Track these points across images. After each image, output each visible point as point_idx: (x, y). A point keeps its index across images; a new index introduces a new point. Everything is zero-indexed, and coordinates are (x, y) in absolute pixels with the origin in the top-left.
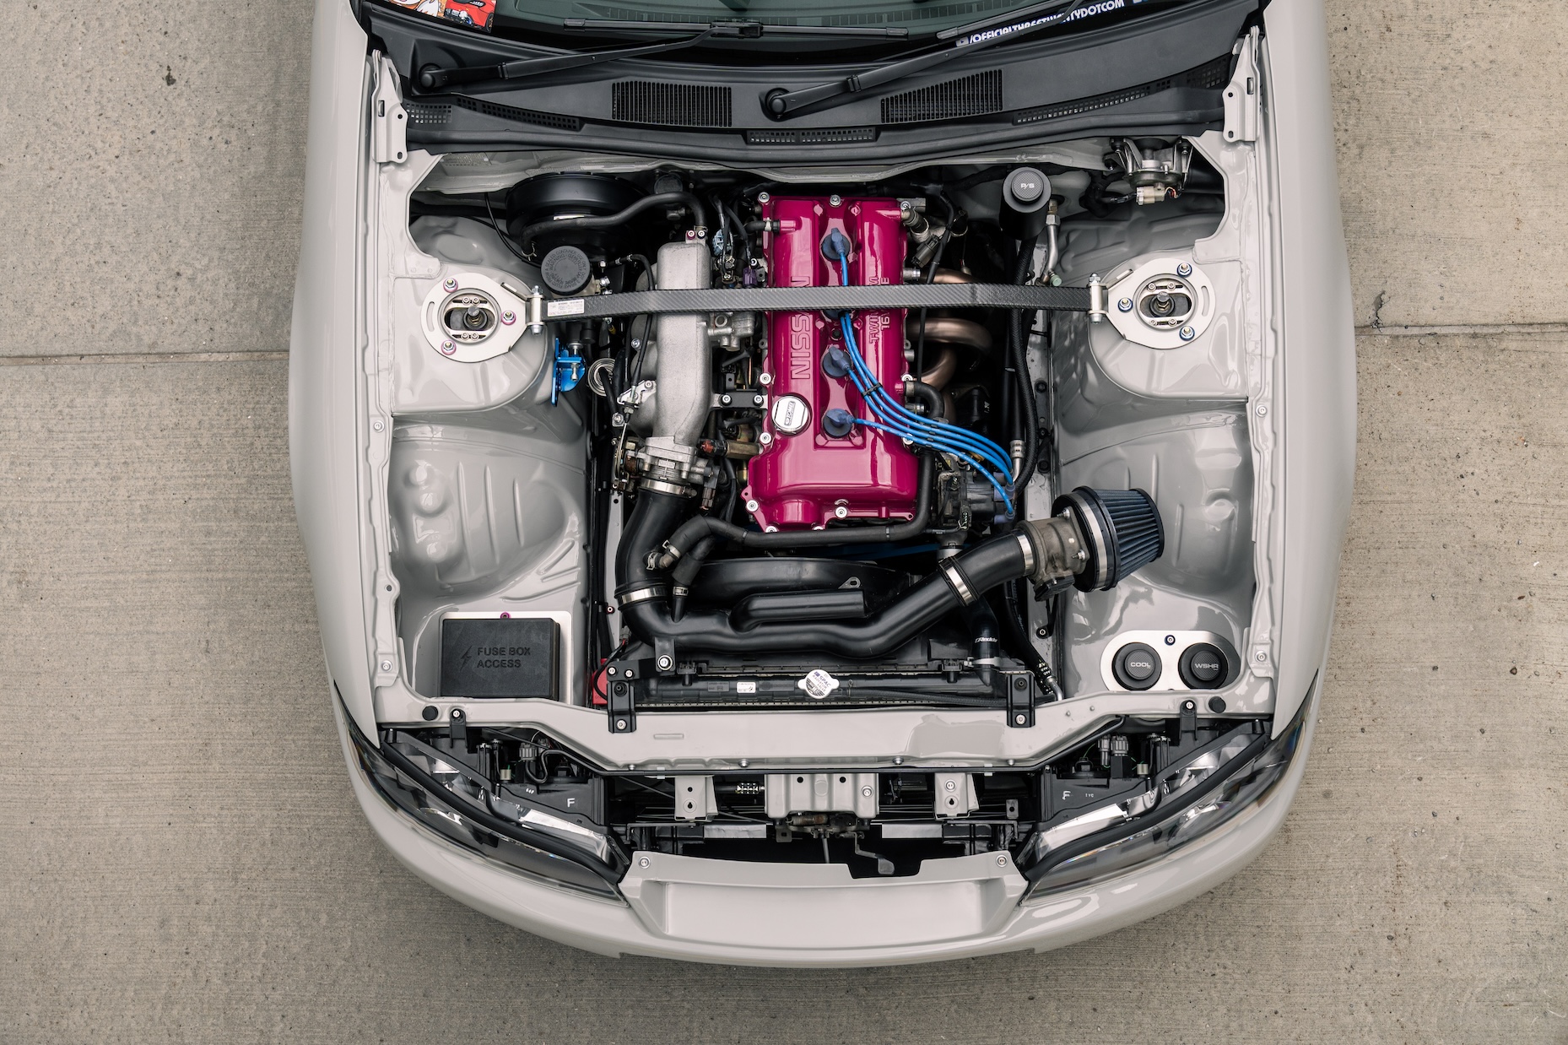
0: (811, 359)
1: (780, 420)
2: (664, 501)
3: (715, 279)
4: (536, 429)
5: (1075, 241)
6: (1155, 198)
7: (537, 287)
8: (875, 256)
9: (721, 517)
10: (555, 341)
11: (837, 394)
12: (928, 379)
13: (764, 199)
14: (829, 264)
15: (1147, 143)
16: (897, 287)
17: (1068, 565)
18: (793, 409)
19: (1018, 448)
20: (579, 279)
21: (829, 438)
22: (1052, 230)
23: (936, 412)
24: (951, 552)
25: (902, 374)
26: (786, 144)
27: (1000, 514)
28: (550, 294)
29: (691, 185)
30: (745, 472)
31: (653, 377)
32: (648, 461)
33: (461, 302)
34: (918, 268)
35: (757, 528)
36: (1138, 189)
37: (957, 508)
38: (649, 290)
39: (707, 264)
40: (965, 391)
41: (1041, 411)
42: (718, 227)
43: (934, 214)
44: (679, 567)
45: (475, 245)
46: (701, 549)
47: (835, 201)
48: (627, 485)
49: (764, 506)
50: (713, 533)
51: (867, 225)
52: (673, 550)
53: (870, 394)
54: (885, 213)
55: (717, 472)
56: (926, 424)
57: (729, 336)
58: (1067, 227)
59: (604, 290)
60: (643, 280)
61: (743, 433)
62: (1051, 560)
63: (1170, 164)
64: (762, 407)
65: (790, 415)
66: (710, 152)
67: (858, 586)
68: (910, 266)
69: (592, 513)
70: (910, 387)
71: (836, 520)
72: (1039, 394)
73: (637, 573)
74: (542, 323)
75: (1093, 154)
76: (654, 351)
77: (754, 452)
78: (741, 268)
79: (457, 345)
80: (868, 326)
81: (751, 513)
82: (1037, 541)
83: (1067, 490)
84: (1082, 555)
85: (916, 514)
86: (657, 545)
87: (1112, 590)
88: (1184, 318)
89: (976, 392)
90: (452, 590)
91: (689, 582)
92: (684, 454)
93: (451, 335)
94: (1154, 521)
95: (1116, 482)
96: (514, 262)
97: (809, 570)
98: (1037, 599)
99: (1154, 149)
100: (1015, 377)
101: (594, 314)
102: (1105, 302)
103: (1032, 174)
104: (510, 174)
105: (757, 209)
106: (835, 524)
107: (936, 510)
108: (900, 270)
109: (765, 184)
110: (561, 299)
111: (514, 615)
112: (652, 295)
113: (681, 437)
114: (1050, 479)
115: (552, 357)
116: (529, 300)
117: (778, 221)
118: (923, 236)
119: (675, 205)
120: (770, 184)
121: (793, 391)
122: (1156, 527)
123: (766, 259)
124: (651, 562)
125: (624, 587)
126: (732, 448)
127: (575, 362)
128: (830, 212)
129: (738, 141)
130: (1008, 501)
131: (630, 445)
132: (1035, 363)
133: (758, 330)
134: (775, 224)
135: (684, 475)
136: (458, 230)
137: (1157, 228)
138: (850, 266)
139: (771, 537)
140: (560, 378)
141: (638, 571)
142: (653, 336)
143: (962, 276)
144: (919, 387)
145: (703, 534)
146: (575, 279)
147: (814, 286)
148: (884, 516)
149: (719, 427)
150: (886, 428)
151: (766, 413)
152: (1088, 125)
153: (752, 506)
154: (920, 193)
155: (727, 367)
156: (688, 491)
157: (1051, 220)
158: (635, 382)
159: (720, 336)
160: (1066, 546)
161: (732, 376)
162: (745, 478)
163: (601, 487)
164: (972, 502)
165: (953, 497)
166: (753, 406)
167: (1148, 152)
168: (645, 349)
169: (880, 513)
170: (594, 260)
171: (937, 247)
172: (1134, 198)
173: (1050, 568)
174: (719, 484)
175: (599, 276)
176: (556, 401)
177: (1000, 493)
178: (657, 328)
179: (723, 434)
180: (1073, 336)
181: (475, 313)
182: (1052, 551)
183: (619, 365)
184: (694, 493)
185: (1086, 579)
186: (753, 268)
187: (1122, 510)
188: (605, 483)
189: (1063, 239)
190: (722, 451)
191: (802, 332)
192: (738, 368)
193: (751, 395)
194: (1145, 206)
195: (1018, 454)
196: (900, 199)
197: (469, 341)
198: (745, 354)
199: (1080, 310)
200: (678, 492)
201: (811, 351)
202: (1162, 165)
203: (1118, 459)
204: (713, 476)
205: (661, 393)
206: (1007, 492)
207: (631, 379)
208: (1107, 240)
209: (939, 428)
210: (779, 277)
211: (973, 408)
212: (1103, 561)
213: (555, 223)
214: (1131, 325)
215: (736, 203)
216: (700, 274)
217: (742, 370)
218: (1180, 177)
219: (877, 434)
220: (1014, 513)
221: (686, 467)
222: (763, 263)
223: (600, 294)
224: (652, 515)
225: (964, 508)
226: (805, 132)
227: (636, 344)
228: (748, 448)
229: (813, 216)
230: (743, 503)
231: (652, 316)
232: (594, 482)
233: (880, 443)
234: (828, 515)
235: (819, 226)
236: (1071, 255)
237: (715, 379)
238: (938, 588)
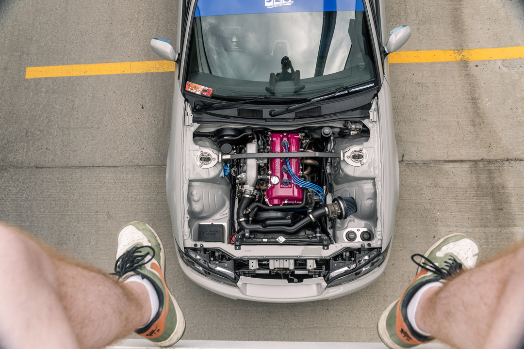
0: (280, 168)
1: (273, 182)
2: (247, 199)
3: (259, 151)
4: (219, 183)
5: (337, 143)
6: (355, 134)
7: (220, 152)
8: (294, 146)
9: (260, 202)
10: (224, 164)
11: (285, 176)
12: (305, 173)
13: (269, 133)
14: (284, 148)
16: (298, 153)
17: (336, 214)
18: (276, 179)
19: (325, 187)
20: (229, 151)
21: (284, 186)
22: (332, 140)
23: (307, 180)
24: (310, 211)
25: (300, 171)
26: (274, 122)
27: (321, 202)
28: (223, 154)
29: (254, 131)
30: (265, 193)
31: (245, 172)
32: (244, 190)
33: (204, 155)
34: (303, 149)
35: (268, 205)
37: (311, 201)
38: (244, 153)
39: (257, 148)
40: (313, 175)
41: (330, 179)
42: (260, 139)
43: (306, 136)
44: (250, 214)
45: (207, 143)
46: (255, 210)
47: (285, 134)
48: (239, 195)
49: (269, 200)
50: (258, 206)
51: (292, 139)
52: (249, 210)
53: (292, 176)
54: (296, 137)
56: (305, 183)
57: (262, 163)
58: (336, 139)
60: (243, 151)
61: (265, 184)
62: (332, 213)
63: (358, 126)
64: (269, 179)
65: (275, 181)
66: (258, 123)
67: (290, 218)
68: (301, 148)
69: (232, 201)
70: (301, 174)
72: (329, 176)
73: (241, 215)
74: (221, 160)
75: (341, 124)
76: (245, 166)
78: (265, 148)
79: (203, 165)
80: (292, 161)
81: (266, 202)
82: (329, 208)
83: (336, 197)
84: (339, 211)
85: (303, 202)
86: (246, 208)
87: (346, 219)
88: (361, 160)
89: (315, 175)
90: (201, 218)
91: (253, 217)
92: (252, 189)
93: (202, 163)
95: (346, 195)
96: (215, 147)
97: (279, 214)
98: (329, 221)
99: (354, 123)
100: (324, 172)
101: (232, 158)
102: (344, 156)
103: (328, 128)
104: (215, 128)
105: (268, 136)
106: (285, 204)
107: (307, 201)
108: (299, 149)
110: (225, 155)
111: (214, 223)
113: (251, 185)
114: (332, 195)
115: (223, 167)
116: (218, 155)
117: (273, 138)
118: (304, 142)
119: (250, 135)
120: (271, 130)
121: (276, 175)
122: (355, 205)
124: (244, 212)
125: (238, 218)
126: (262, 188)
127: (228, 168)
128: (284, 136)
129: (264, 121)
130: (323, 200)
131: (240, 187)
132: (328, 169)
133: (268, 162)
135: (252, 194)
136: (203, 140)
137: (355, 140)
138: (288, 148)
139: (271, 207)
140: (225, 172)
142: (245, 163)
143: (313, 150)
144: (303, 174)
145: (256, 206)
147: (280, 152)
149: (259, 183)
150: (296, 184)
152: (340, 118)
153: (267, 200)
154: (303, 132)
155: (261, 170)
156: (253, 197)
157: (332, 138)
158: (241, 173)
159: (260, 163)
160: (336, 210)
161: (262, 172)
163: (234, 196)
164: (315, 200)
165: (311, 199)
166: (267, 178)
168: (243, 165)
169: (295, 202)
170: (232, 146)
171: (307, 144)
172: (350, 133)
175: (234, 150)
176: (224, 177)
177: (321, 198)
178: (246, 161)
180: (337, 163)
181: (207, 158)
182: (332, 211)
183: (238, 169)
185: (340, 217)
186: (267, 148)
187: (348, 202)
189: (334, 142)
190: (260, 188)
191: (278, 162)
192: (264, 170)
193: (266, 176)
194: (352, 135)
195: (325, 189)
196: (299, 134)
197: (205, 164)
198: (265, 167)
199: (338, 158)
200: (250, 197)
201: (280, 166)
202: (356, 127)
203: (347, 190)
204: (258, 194)
205: (247, 176)
208: (344, 143)
209: (308, 183)
210: (273, 150)
211: (315, 179)
212: (344, 213)
213: (224, 139)
214: (350, 161)
215: (264, 134)
216: (255, 150)
218: (360, 129)
219: (294, 185)
220: (324, 202)
221: (252, 192)
222: (269, 147)
223: (234, 154)
224: (245, 202)
225: (313, 201)
226: (278, 119)
227: (242, 165)
228: (266, 188)
229: (280, 137)
230: (264, 199)
231: (245, 159)
232: (232, 194)
233: (295, 187)
234: (283, 202)
235: (282, 139)
236: (336, 146)
237: (259, 173)
238: (308, 219)
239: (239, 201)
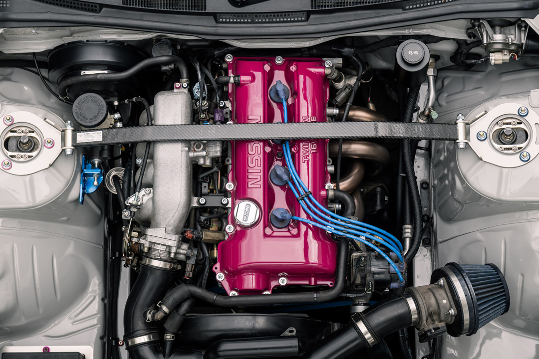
0: (262, 174)
1: (240, 216)
2: (158, 273)
3: (195, 117)
4: (68, 220)
5: (449, 84)
6: (503, 60)
7: (69, 122)
8: (307, 101)
9: (198, 284)
10: (82, 158)
11: (280, 197)
12: (343, 185)
13: (229, 59)
14: (275, 105)
15: (496, 22)
16: (322, 124)
17: (442, 319)
18: (249, 209)
19: (408, 230)
20: (99, 117)
21: (275, 229)
22: (431, 79)
23: (350, 211)
24: (360, 309)
25: (326, 183)
26: (244, 23)
27: (394, 282)
28: (78, 128)
29: (179, 47)
30: (215, 252)
31: (150, 185)
32: (147, 245)
33: (15, 132)
34: (337, 107)
35: (225, 294)
36: (491, 54)
37: (364, 278)
38: (148, 125)
39: (189, 106)
40: (372, 187)
41: (424, 203)
42: (197, 80)
43: (345, 70)
44: (168, 320)
45: (26, 88)
46: (185, 307)
47: (279, 61)
48: (132, 261)
49: (228, 277)
50: (192, 296)
51: (301, 77)
52: (165, 308)
53: (303, 199)
54: (313, 70)
55: (196, 252)
56: (341, 220)
57: (204, 157)
58: (443, 74)
59: (117, 122)
60: (144, 117)
61: (214, 224)
62: (430, 315)
63: (513, 37)
64: (227, 206)
65: (246, 214)
66: (190, 28)
67: (294, 333)
68: (332, 106)
69: (109, 275)
70: (331, 193)
71: (279, 286)
72: (423, 190)
73: (139, 324)
74: (72, 148)
75: (459, 28)
76: (151, 167)
77: (222, 238)
78: (213, 108)
79: (13, 163)
80: (302, 150)
81: (220, 282)
82: (421, 303)
83: (442, 265)
84: (452, 312)
85: (336, 283)
86: (154, 303)
87: (473, 336)
88: (523, 145)
89: (379, 189)
90: (9, 331)
91: (175, 331)
92: (172, 241)
93: (8, 155)
94: (503, 288)
95: (477, 258)
96: (53, 100)
97: (261, 322)
98: (421, 341)
99: (502, 26)
100: (406, 179)
101: (110, 142)
102: (467, 134)
103: (416, 45)
104: (51, 40)
105: (225, 66)
106: (279, 290)
107: (349, 279)
108: (325, 108)
109: (230, 48)
110: (86, 131)
111: (53, 349)
112: (149, 129)
113: (170, 228)
114: (431, 251)
115: (79, 169)
116: (64, 131)
117: (239, 76)
118: (340, 85)
119: (167, 63)
120: (233, 48)
121: (249, 196)
122: (504, 291)
123: (231, 101)
124: (149, 316)
125: (130, 333)
126: (206, 235)
127: (96, 172)
128: (274, 67)
129: (211, 21)
130: (400, 274)
131: (135, 234)
132: (421, 168)
133: (224, 151)
134: (237, 78)
135: (172, 255)
136: (14, 77)
137: (505, 78)
138: (289, 107)
139: (234, 299)
140: (85, 183)
141: (140, 323)
142: (150, 156)
143: (369, 111)
144: (338, 193)
145: (186, 297)
146: (96, 117)
147: (264, 122)
148: (313, 284)
149: (197, 221)
150: (314, 223)
151: (230, 210)
152: (456, 11)
153: (220, 277)
154: (338, 54)
155: (203, 178)
156: (175, 266)
157: (431, 72)
158: (138, 190)
159: (198, 157)
160: (441, 305)
161: (206, 184)
162: (215, 255)
163: (115, 256)
164: (374, 273)
165: (362, 271)
166: (221, 206)
167: (497, 29)
168: (145, 165)
169: (310, 282)
170: (110, 100)
171: (351, 92)
172: (487, 60)
173: (429, 320)
174: (197, 260)
175: (113, 113)
176: (83, 201)
177: (394, 267)
178: (153, 151)
179: (200, 225)
180: (446, 154)
181: (25, 141)
182: (431, 309)
183: (128, 174)
184: (179, 267)
185: (456, 328)
186: (221, 108)
187: (480, 280)
188: (117, 253)
189: (439, 83)
190: (198, 238)
191: (255, 156)
192: (211, 178)
193: (219, 198)
194: (496, 65)
195: (408, 235)
196: (325, 59)
197: (21, 160)
198: (215, 169)
199: (450, 140)
200: (168, 267)
201: (262, 168)
202: (507, 38)
203: (478, 241)
204: (193, 255)
205: (157, 198)
206: (399, 268)
207: (135, 186)
208: (470, 86)
209: (351, 223)
210: (240, 116)
211: (376, 201)
212: (466, 316)
213: (82, 77)
214: (486, 150)
215: (210, 61)
216: (184, 114)
217: (213, 180)
218: (520, 46)
219: (308, 227)
220: (404, 282)
221: (174, 250)
222: (228, 104)
223: (114, 127)
224: (150, 285)
225: (369, 278)
226: (257, 14)
227: (139, 161)
228: (217, 236)
229: (264, 72)
230: (214, 275)
231: (150, 144)
232: (109, 253)
233: (310, 233)
234: (273, 284)
235: (268, 79)
236: (445, 95)
237: (195, 188)
238: (351, 335)
239: (134, 276)
